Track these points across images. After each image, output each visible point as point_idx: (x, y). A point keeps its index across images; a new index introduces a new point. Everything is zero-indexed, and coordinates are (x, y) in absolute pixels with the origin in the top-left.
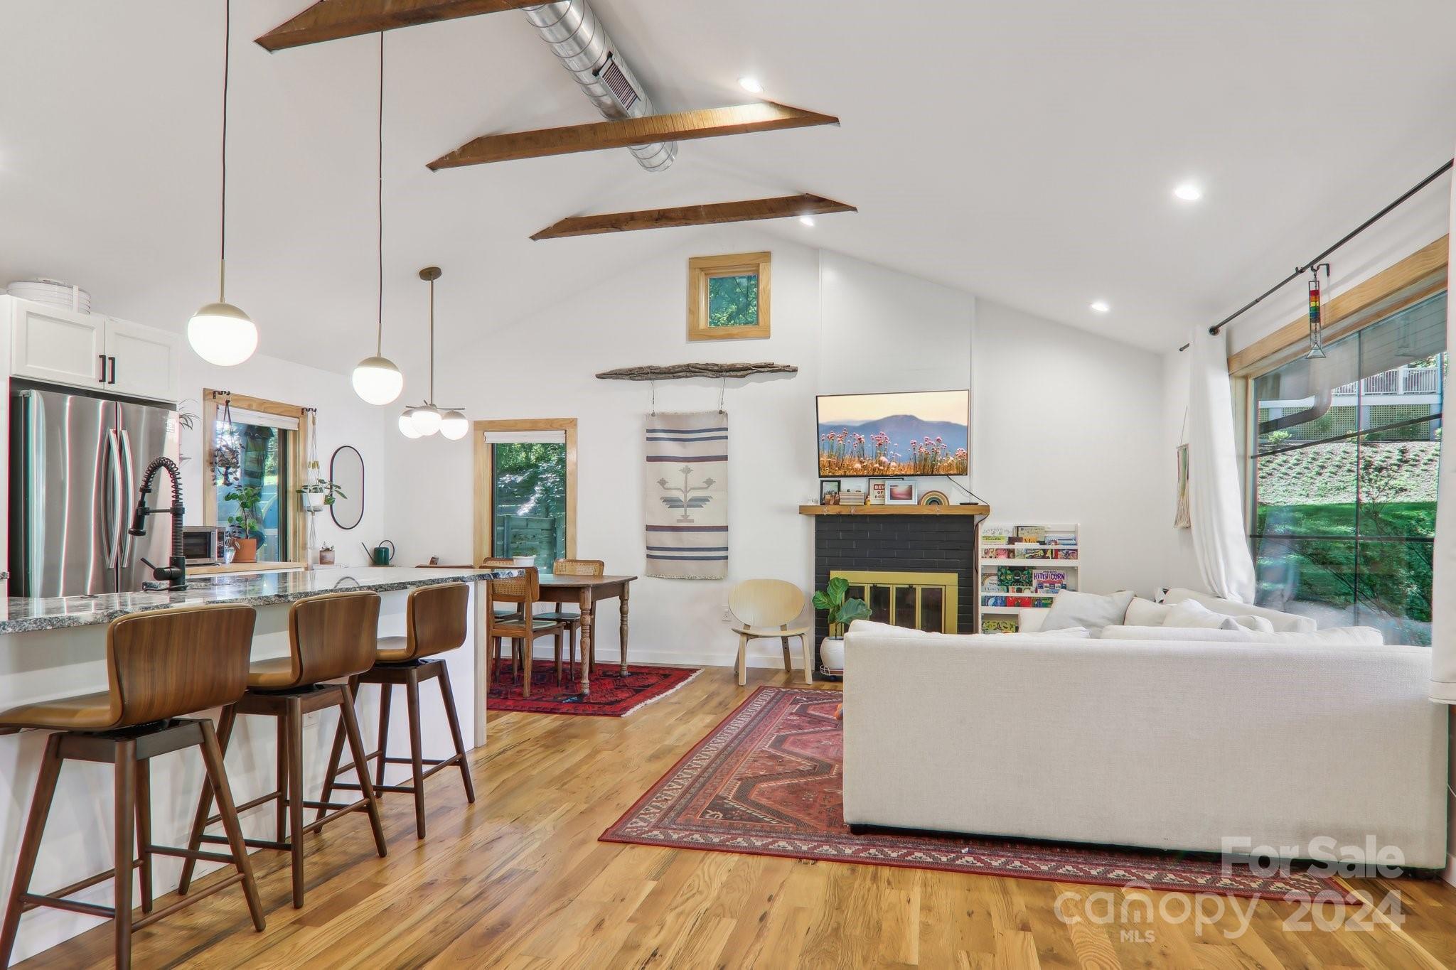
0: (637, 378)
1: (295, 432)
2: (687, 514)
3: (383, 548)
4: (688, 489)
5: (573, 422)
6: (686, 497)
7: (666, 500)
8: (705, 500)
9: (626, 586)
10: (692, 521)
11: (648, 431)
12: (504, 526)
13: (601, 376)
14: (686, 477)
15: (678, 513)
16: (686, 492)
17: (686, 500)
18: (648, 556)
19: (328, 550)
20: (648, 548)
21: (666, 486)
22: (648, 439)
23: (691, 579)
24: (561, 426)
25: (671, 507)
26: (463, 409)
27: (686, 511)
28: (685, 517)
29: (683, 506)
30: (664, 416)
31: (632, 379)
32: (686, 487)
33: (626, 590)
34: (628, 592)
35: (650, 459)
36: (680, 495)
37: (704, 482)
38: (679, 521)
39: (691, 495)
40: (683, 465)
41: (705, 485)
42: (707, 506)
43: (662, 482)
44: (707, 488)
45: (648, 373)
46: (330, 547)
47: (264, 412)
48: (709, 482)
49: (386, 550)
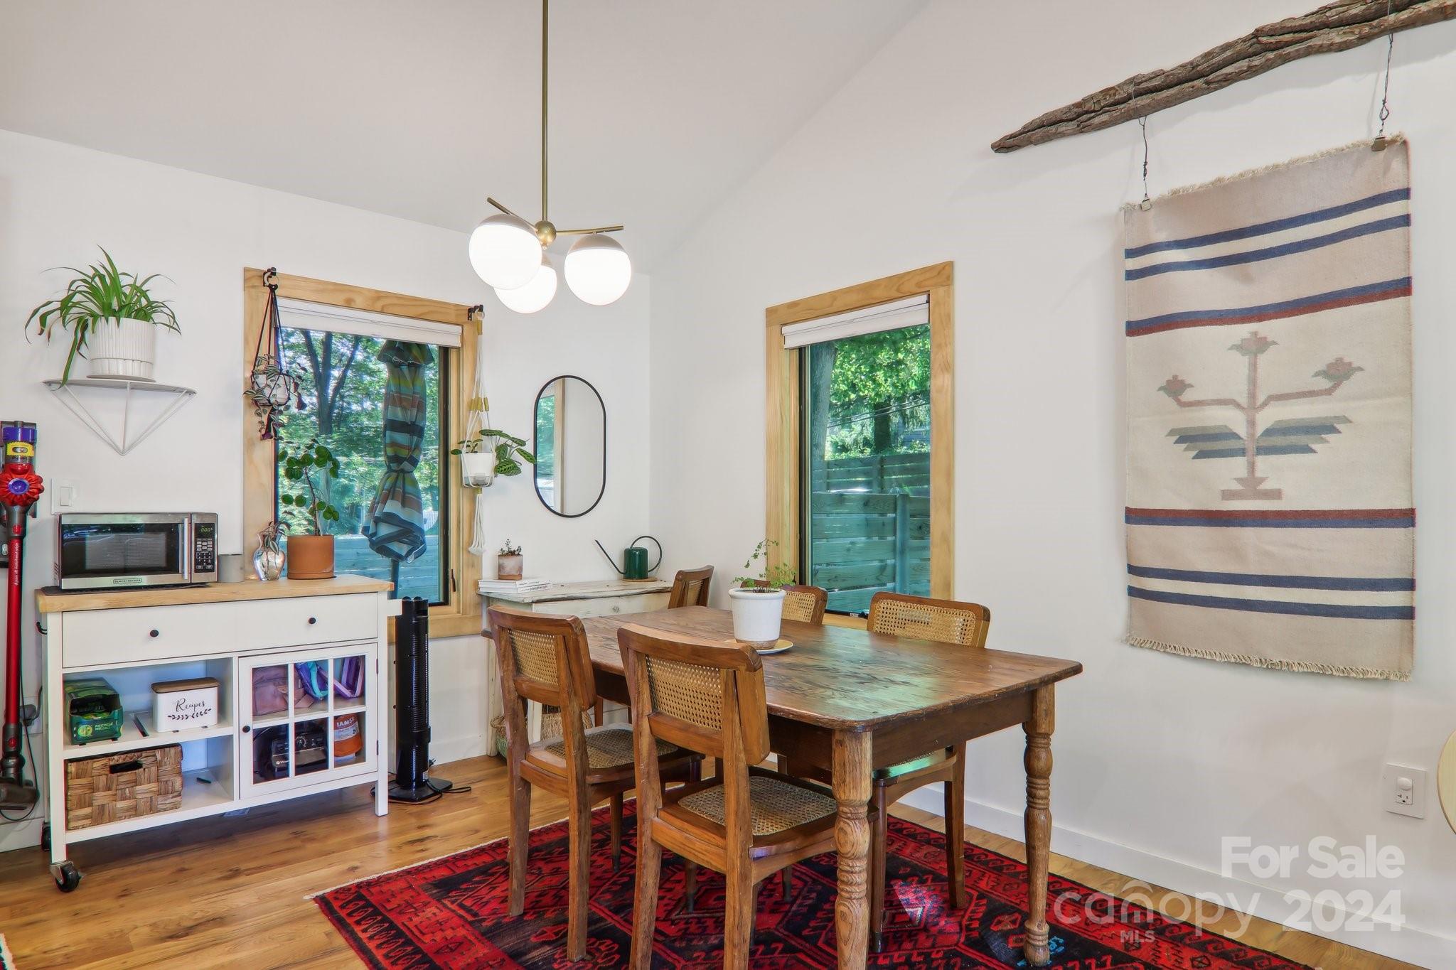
0: (1097, 120)
1: (458, 349)
2: (1258, 474)
3: (637, 549)
4: (1261, 398)
5: (942, 274)
6: (1252, 423)
7: (1185, 437)
8: (1325, 428)
9: (1043, 693)
10: (1276, 494)
11: (1131, 253)
12: (895, 511)
13: (1005, 146)
14: (1254, 367)
15: (1228, 471)
16: (1252, 407)
17: (1252, 435)
18: (1133, 592)
19: (512, 553)
20: (1133, 570)
21: (1188, 396)
22: (1131, 275)
23: (1271, 667)
24: (918, 285)
25: (1202, 455)
26: (619, 228)
27: (1252, 467)
28: (1252, 485)
29: (1242, 452)
30: (1179, 201)
31: (1083, 129)
32: (1252, 396)
33: (1042, 707)
34: (1050, 712)
35: (1135, 329)
36: (1234, 420)
37: (1317, 374)
38: (1228, 495)
39: (1268, 417)
40: (1243, 331)
41: (1324, 384)
42: (1327, 450)
43: (1175, 388)
44: (1329, 392)
45: (1129, 98)
46: (514, 548)
47: (382, 312)
48: (1338, 373)
49: (643, 552)
